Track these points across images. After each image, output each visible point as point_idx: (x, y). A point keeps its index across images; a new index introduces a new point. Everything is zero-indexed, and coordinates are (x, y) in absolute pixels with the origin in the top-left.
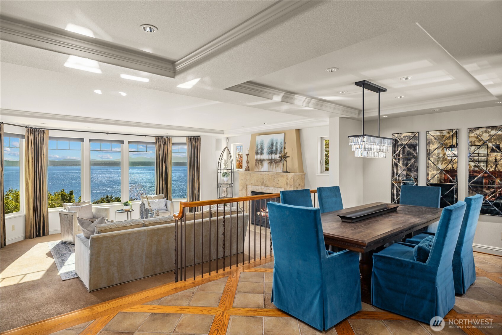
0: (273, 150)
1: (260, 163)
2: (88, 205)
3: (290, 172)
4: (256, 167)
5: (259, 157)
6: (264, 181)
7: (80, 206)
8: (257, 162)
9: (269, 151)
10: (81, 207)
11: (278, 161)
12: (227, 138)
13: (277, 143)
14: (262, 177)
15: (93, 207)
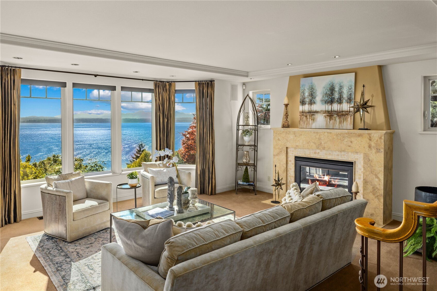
0: (334, 98)
1: (308, 117)
2: (79, 178)
3: (370, 130)
4: (301, 122)
5: (306, 108)
6: (323, 143)
7: (68, 181)
8: (303, 115)
9: (326, 98)
10: (71, 182)
11: (343, 113)
12: (244, 84)
13: (341, 87)
14: (317, 137)
15: (87, 181)
